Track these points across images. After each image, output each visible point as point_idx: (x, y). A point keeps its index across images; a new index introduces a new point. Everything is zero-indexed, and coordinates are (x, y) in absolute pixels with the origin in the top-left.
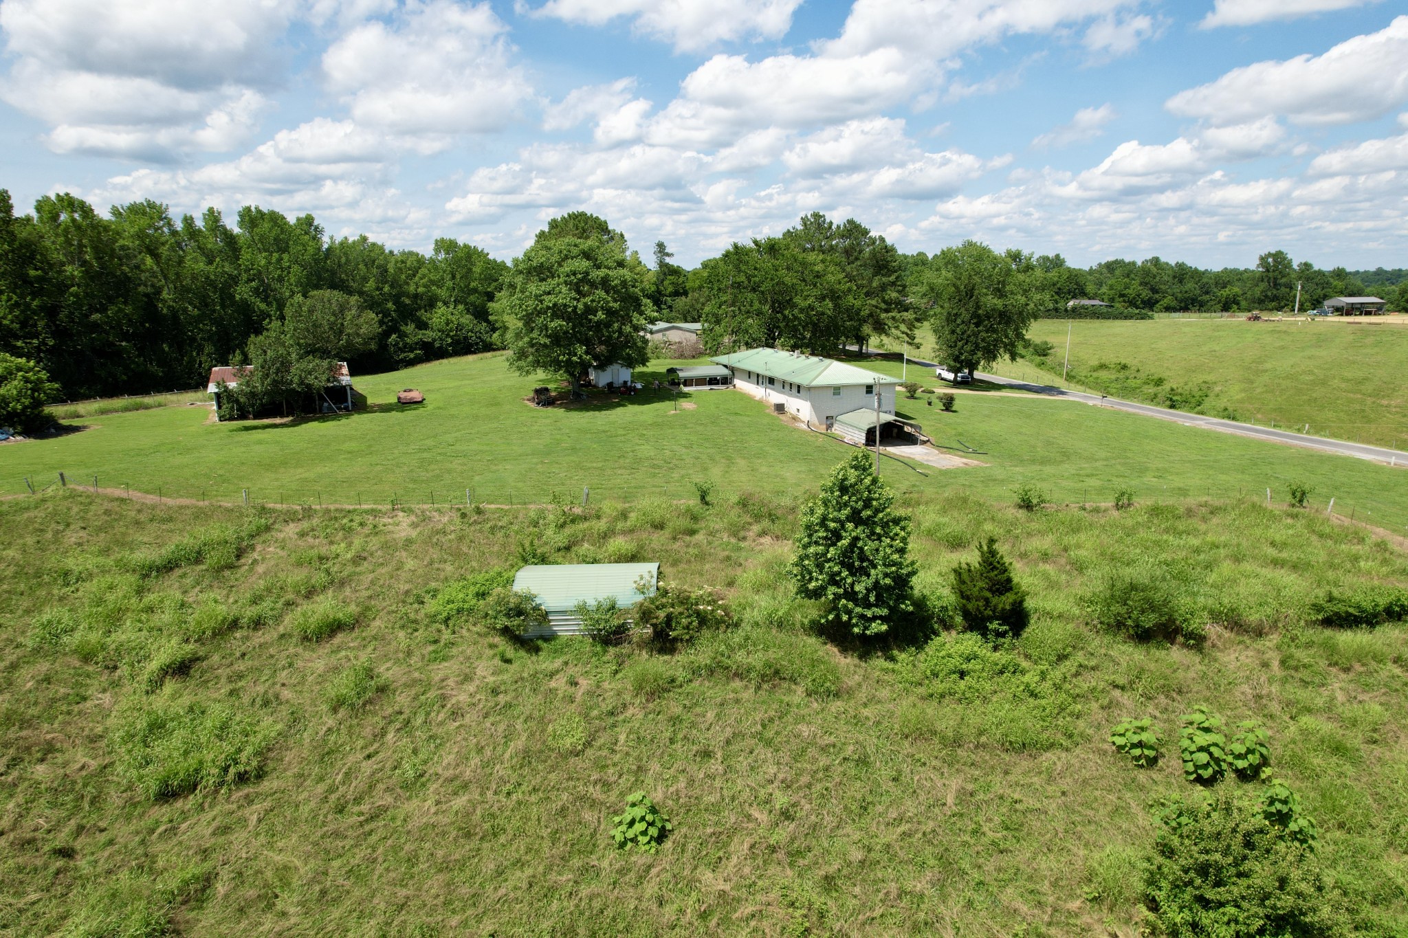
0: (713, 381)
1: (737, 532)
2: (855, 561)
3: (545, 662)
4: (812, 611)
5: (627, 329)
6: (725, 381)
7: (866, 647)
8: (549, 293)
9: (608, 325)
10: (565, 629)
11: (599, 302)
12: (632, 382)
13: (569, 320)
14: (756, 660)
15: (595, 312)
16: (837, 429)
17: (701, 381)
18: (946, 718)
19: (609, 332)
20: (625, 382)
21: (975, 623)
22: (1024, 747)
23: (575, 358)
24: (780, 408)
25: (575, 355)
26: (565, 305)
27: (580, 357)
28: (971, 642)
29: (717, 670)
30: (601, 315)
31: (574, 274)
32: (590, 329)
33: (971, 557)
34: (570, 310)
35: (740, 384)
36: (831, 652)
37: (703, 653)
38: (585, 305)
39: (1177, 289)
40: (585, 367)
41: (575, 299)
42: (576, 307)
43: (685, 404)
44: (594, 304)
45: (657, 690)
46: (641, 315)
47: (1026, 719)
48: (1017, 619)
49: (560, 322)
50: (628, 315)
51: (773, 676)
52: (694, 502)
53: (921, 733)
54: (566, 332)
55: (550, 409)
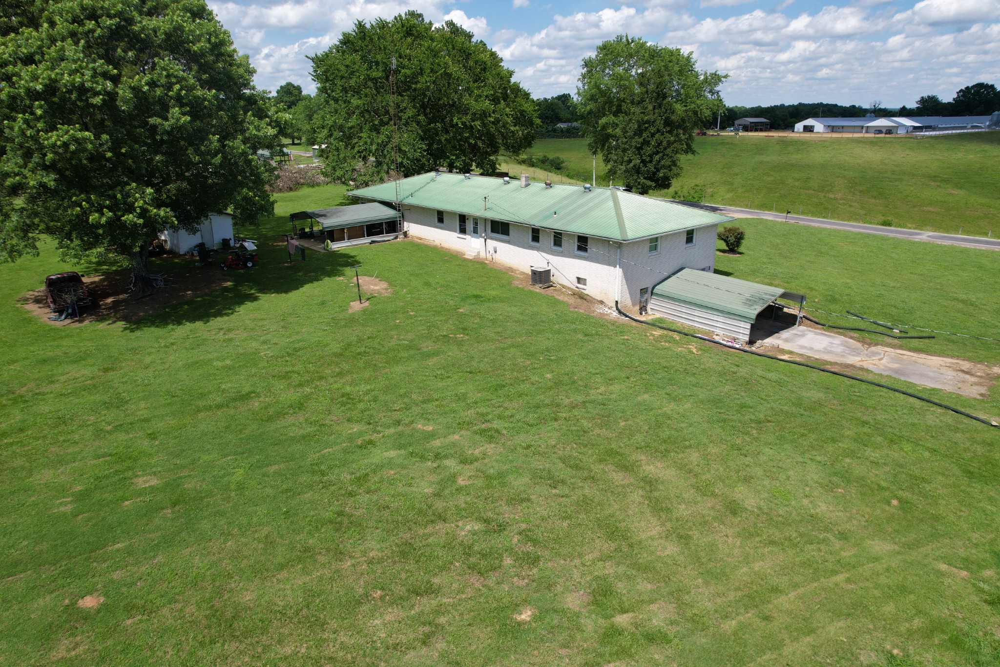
0: (373, 229)
5: (237, 144)
6: (392, 227)
8: (29, 60)
9: (196, 138)
11: (169, 87)
12: (237, 239)
13: (99, 128)
15: (163, 110)
19: (202, 154)
20: (225, 242)
23: (129, 218)
24: (541, 277)
25: (130, 209)
26: (82, 90)
27: (144, 213)
30: (177, 116)
31: (93, 15)
32: (156, 148)
34: (97, 100)
35: (414, 229)
38: (136, 90)
40: (153, 226)
41: (106, 75)
42: (111, 97)
43: (366, 282)
44: (159, 92)
46: (261, 118)
49: (74, 131)
50: (234, 118)
54: (96, 158)
55: (89, 327)
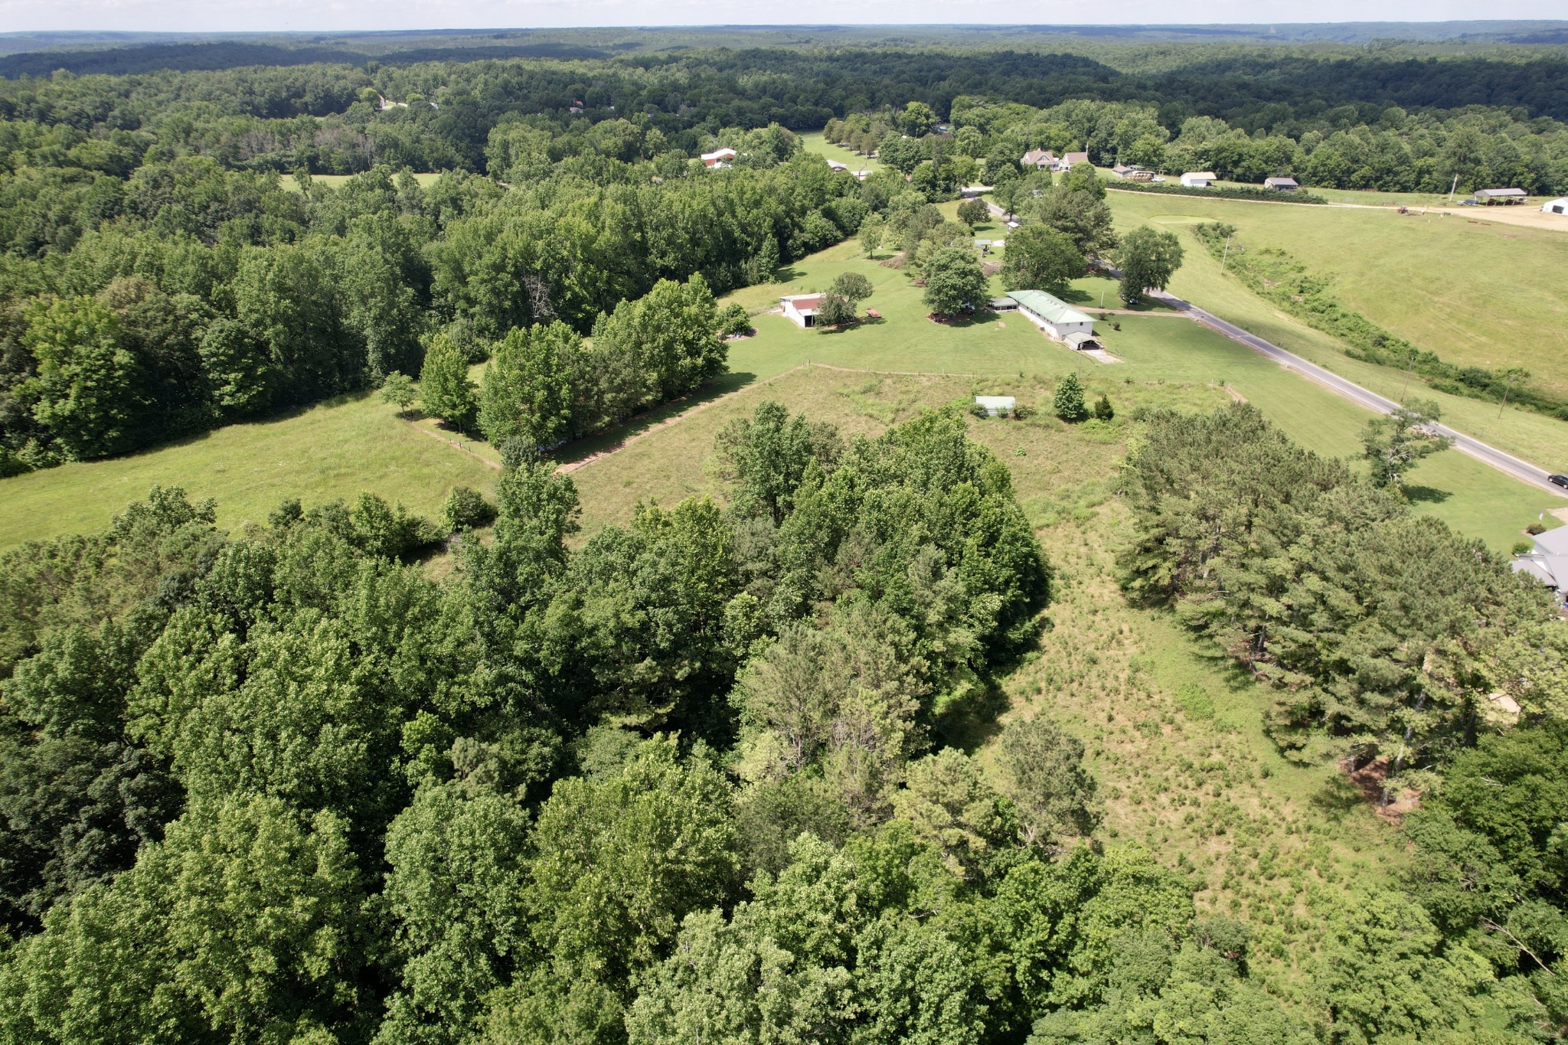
0: (1009, 307)
1: (1032, 387)
2: (1070, 400)
3: (986, 422)
4: (1057, 411)
6: (1015, 307)
7: (1070, 421)
10: (991, 413)
14: (1043, 422)
16: (1066, 341)
17: (1003, 308)
18: (1088, 437)
21: (1099, 416)
22: (1104, 443)
24: (1043, 329)
28: (1098, 421)
29: (1034, 425)
33: (1100, 399)
35: (1022, 311)
36: (1062, 422)
37: (1029, 420)
39: (1375, 159)
43: (1001, 324)
45: (1019, 429)
47: (1107, 438)
48: (1110, 415)
51: (1047, 427)
52: (1017, 376)
53: (1081, 440)
55: (942, 325)
